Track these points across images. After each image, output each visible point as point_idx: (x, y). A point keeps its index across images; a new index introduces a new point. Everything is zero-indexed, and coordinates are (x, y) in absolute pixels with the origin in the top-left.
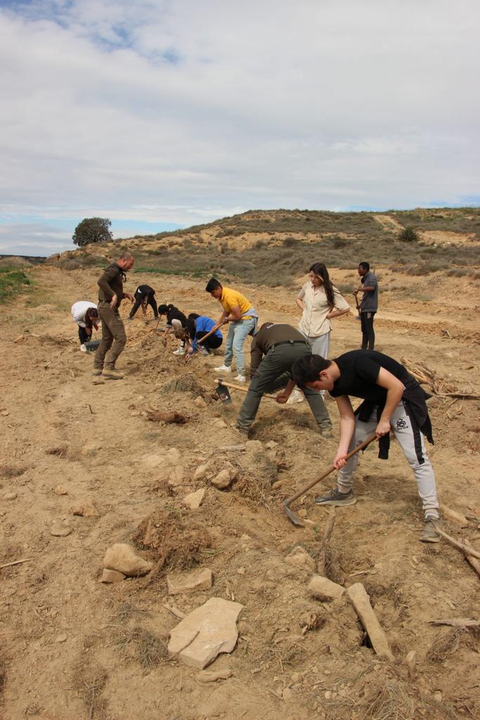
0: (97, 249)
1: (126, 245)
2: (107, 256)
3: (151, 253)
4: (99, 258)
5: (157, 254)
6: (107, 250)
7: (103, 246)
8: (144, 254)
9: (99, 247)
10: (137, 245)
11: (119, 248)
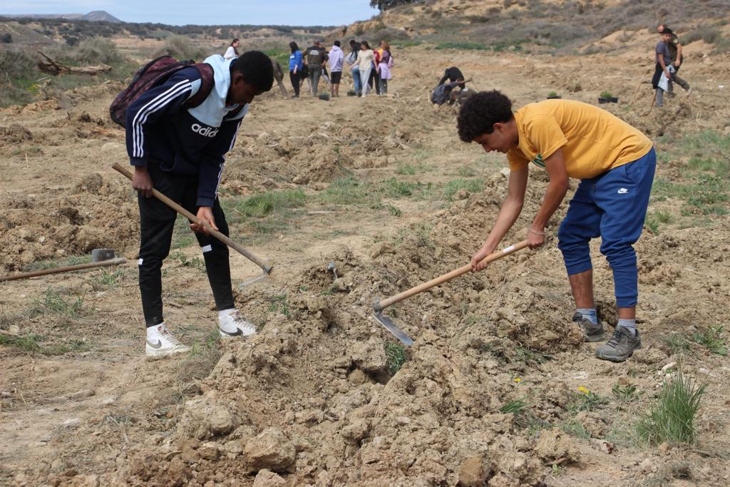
0: (397, 18)
1: (441, 8)
2: (407, 29)
3: (474, 19)
4: (395, 31)
5: (483, 20)
6: (411, 19)
7: (406, 13)
8: (464, 22)
9: (400, 15)
10: (455, 8)
11: (430, 15)
